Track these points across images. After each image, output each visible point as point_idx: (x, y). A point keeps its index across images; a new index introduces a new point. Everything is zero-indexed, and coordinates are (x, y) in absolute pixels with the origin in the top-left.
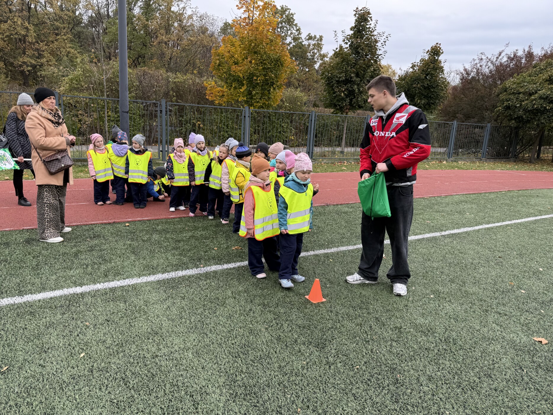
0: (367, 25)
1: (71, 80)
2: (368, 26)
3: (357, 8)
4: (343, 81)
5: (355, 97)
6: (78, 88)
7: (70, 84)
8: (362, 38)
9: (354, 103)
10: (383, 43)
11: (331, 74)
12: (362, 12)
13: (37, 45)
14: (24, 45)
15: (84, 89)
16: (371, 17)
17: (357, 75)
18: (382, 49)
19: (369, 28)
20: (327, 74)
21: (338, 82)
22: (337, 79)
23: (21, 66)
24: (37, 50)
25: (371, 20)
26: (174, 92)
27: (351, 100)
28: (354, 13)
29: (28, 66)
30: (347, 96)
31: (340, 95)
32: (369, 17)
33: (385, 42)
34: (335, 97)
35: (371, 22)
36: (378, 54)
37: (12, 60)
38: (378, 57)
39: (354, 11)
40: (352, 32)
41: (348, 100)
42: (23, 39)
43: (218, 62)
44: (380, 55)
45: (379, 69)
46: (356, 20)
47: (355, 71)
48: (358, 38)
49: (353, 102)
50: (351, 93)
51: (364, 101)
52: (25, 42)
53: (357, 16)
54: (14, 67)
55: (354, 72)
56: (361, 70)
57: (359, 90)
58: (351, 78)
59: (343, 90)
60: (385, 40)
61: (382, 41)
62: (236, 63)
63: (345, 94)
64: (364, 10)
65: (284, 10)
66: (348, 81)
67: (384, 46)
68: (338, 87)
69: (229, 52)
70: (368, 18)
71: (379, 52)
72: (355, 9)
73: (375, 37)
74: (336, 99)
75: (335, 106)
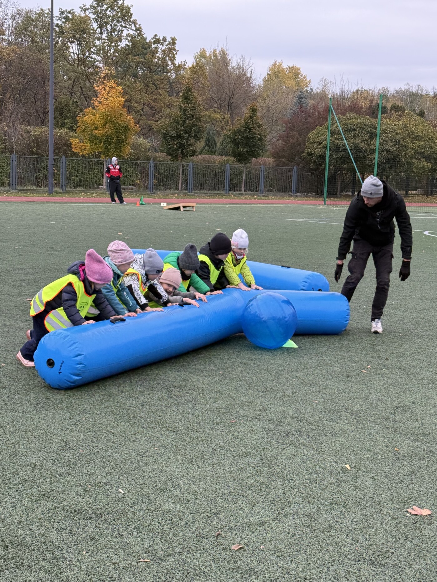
2: (192, 95)
4: (175, 137)
5: (185, 148)
9: (185, 153)
11: (166, 131)
17: (186, 132)
20: (162, 131)
21: (172, 137)
22: (171, 135)
26: (34, 143)
27: (182, 150)
30: (179, 147)
31: (174, 147)
34: (170, 148)
41: (180, 151)
47: (184, 129)
50: (182, 146)
51: (193, 151)
56: (188, 128)
57: (187, 142)
58: (181, 134)
59: (176, 143)
63: (176, 146)
66: (179, 136)
68: (171, 141)
74: (171, 149)
75: (171, 155)
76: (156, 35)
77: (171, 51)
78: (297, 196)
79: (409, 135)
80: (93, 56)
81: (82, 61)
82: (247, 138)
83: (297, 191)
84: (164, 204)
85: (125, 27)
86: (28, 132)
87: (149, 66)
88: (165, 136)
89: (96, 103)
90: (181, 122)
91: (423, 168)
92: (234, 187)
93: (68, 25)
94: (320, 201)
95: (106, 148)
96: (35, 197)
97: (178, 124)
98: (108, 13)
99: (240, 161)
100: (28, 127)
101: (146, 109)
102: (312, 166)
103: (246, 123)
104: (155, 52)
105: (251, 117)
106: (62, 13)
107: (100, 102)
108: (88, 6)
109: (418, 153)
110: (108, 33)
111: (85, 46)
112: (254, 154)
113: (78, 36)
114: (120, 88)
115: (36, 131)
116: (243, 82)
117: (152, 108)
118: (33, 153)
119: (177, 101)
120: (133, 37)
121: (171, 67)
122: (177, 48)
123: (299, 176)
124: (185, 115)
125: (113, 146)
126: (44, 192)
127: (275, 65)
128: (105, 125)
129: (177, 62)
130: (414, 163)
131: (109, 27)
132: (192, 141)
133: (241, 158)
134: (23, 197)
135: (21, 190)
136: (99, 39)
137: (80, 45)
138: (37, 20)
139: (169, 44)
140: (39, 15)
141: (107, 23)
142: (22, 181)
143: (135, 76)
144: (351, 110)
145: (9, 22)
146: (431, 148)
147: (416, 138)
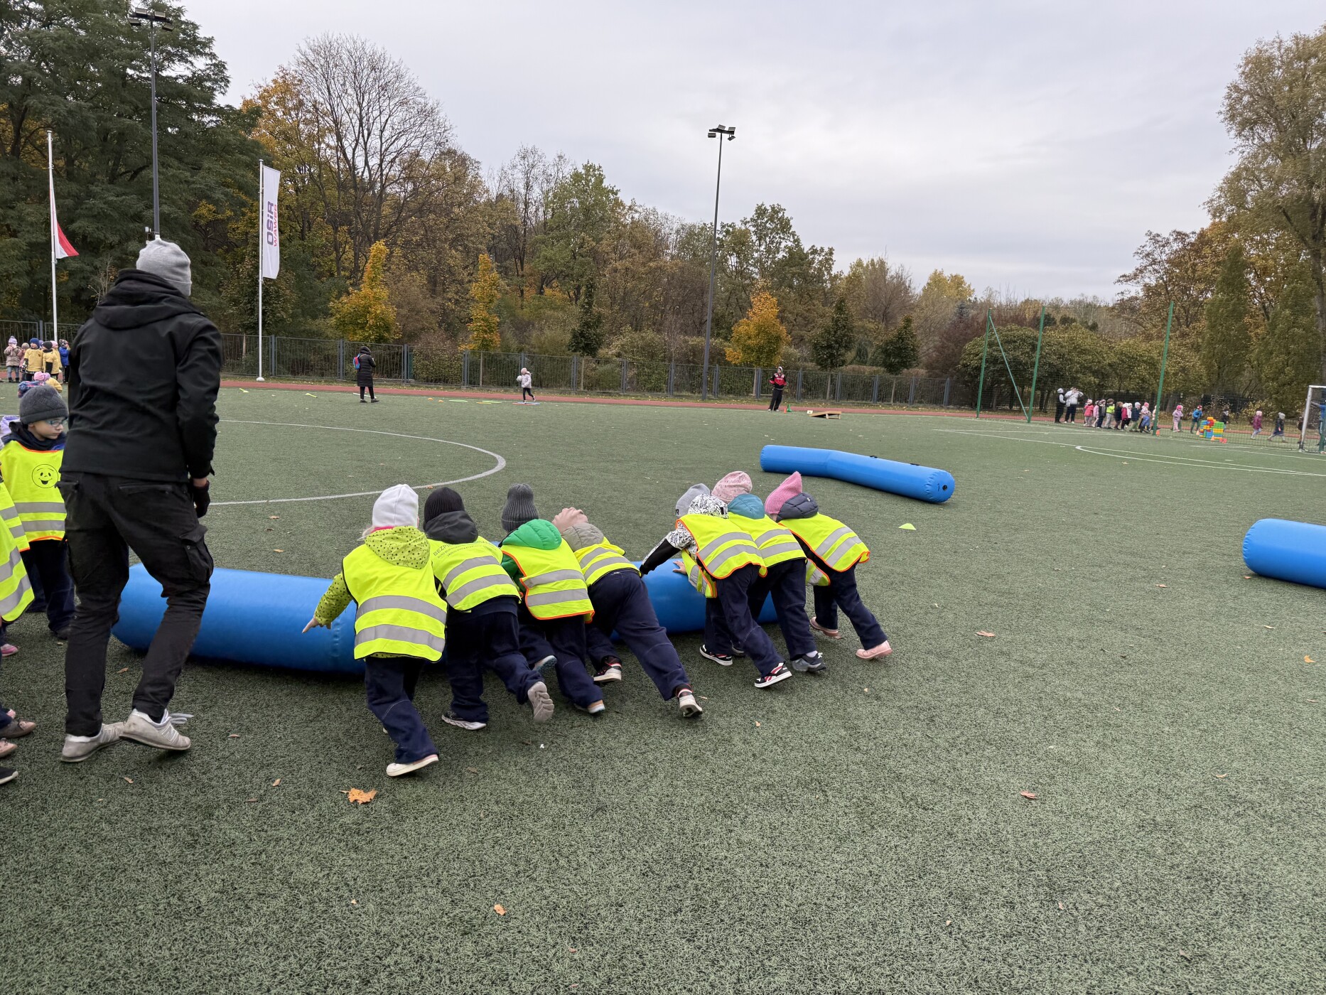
4: (826, 347)
11: (817, 341)
20: (813, 341)
22: (821, 345)
31: (824, 357)
41: (829, 361)
47: (835, 339)
49: (834, 361)
50: (831, 356)
51: (842, 360)
56: (840, 338)
57: (837, 352)
58: (831, 344)
59: (825, 352)
63: (826, 356)
66: (829, 347)
68: (822, 350)
74: (821, 359)
75: (821, 365)
76: (814, 246)
77: (828, 262)
78: (948, 408)
79: (1075, 348)
80: (751, 268)
81: (740, 273)
82: (900, 349)
83: (949, 403)
84: (810, 412)
85: (784, 239)
86: (686, 342)
87: (805, 277)
88: (815, 346)
89: (751, 314)
90: (833, 333)
91: (1089, 383)
92: (883, 398)
93: (729, 238)
94: (973, 414)
95: (758, 357)
96: (690, 402)
97: (829, 333)
98: (768, 225)
99: (890, 371)
100: (686, 337)
101: (799, 319)
102: (967, 378)
103: (899, 334)
104: (812, 261)
105: (905, 328)
106: (723, 227)
107: (754, 314)
108: (748, 220)
109: (1085, 367)
110: (766, 246)
111: (743, 257)
112: (905, 364)
113: (737, 249)
114: (775, 299)
115: (694, 340)
116: (901, 291)
117: (805, 318)
118: (689, 362)
119: (830, 311)
120: (790, 249)
121: (826, 277)
122: (834, 259)
123: (953, 388)
124: (837, 325)
125: (764, 355)
126: (698, 398)
127: (935, 273)
128: (758, 335)
129: (833, 272)
130: (1079, 378)
131: (768, 239)
132: (842, 351)
133: (892, 368)
134: (678, 402)
135: (677, 396)
136: (757, 251)
137: (738, 257)
138: (700, 234)
139: (826, 254)
140: (702, 229)
141: (766, 235)
142: (678, 387)
143: (791, 286)
144: (1013, 322)
145: (673, 236)
146: (1099, 362)
147: (1084, 352)
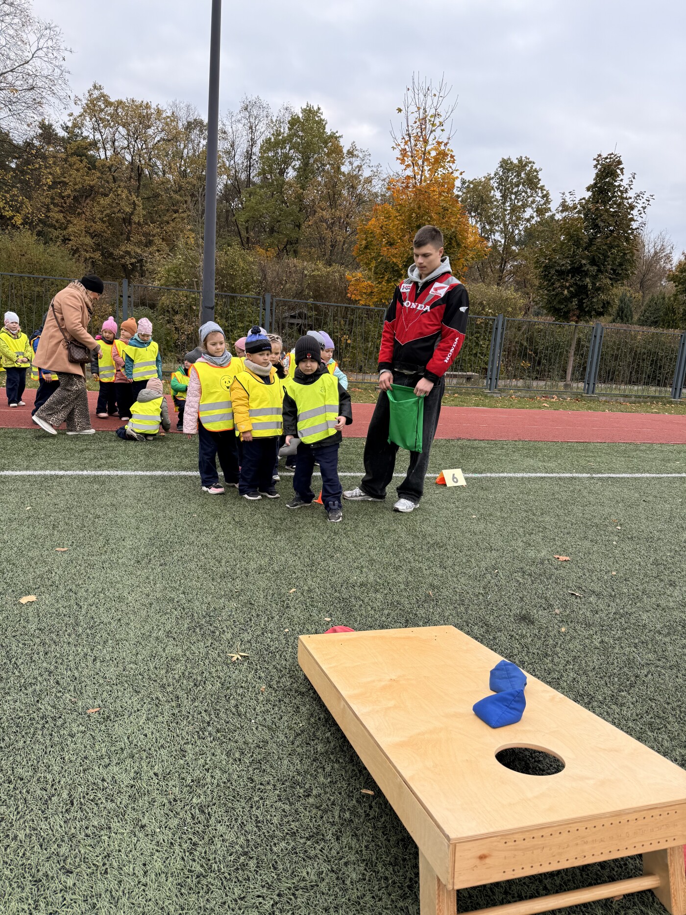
0: (616, 181)
1: (169, 271)
2: (616, 184)
3: (600, 155)
4: (569, 272)
5: (587, 296)
6: (178, 282)
7: (166, 277)
8: (605, 203)
9: (587, 306)
10: (641, 209)
11: (551, 260)
12: (608, 160)
13: (145, 229)
14: (129, 228)
15: (185, 285)
16: (623, 168)
18: (639, 219)
19: (620, 186)
20: (543, 260)
21: (560, 273)
22: (557, 268)
23: (122, 257)
24: (146, 235)
25: (622, 173)
26: (310, 290)
27: (581, 301)
28: (595, 162)
29: (131, 258)
30: (573, 295)
31: (562, 294)
32: (618, 168)
33: (644, 208)
34: (555, 297)
35: (621, 177)
36: (632, 229)
37: (111, 250)
38: (632, 233)
39: (594, 159)
40: (590, 193)
41: (575, 302)
42: (127, 220)
43: (364, 242)
44: (636, 229)
45: (632, 252)
46: (597, 174)
47: (589, 254)
48: (597, 202)
49: (585, 305)
51: (604, 304)
52: (130, 223)
53: (599, 167)
54: (114, 259)
55: (587, 257)
56: (600, 253)
58: (581, 266)
59: (567, 284)
60: (644, 205)
61: (639, 207)
62: (391, 244)
63: (570, 292)
64: (611, 158)
65: (523, 164)
67: (642, 215)
68: (559, 280)
69: (381, 228)
70: (618, 171)
71: (634, 225)
72: (596, 157)
73: (630, 201)
74: (557, 299)
75: (556, 311)
85: (531, 194)
88: (546, 271)
90: (585, 242)
93: (469, 196)
97: (577, 243)
132: (605, 281)
